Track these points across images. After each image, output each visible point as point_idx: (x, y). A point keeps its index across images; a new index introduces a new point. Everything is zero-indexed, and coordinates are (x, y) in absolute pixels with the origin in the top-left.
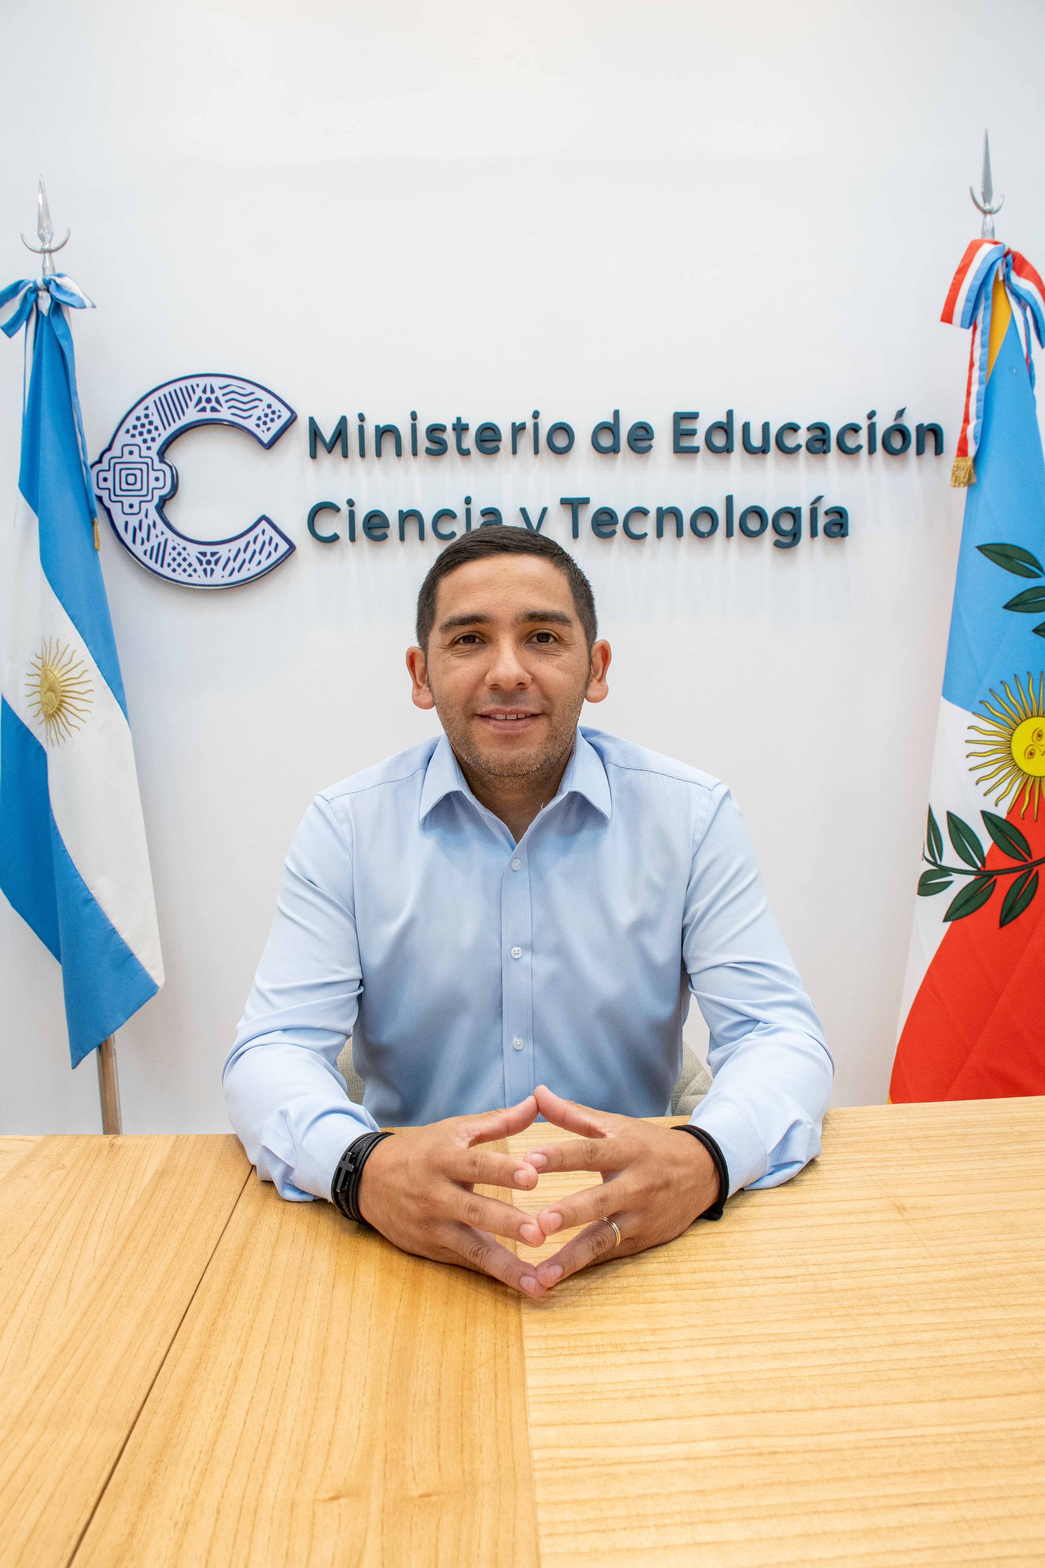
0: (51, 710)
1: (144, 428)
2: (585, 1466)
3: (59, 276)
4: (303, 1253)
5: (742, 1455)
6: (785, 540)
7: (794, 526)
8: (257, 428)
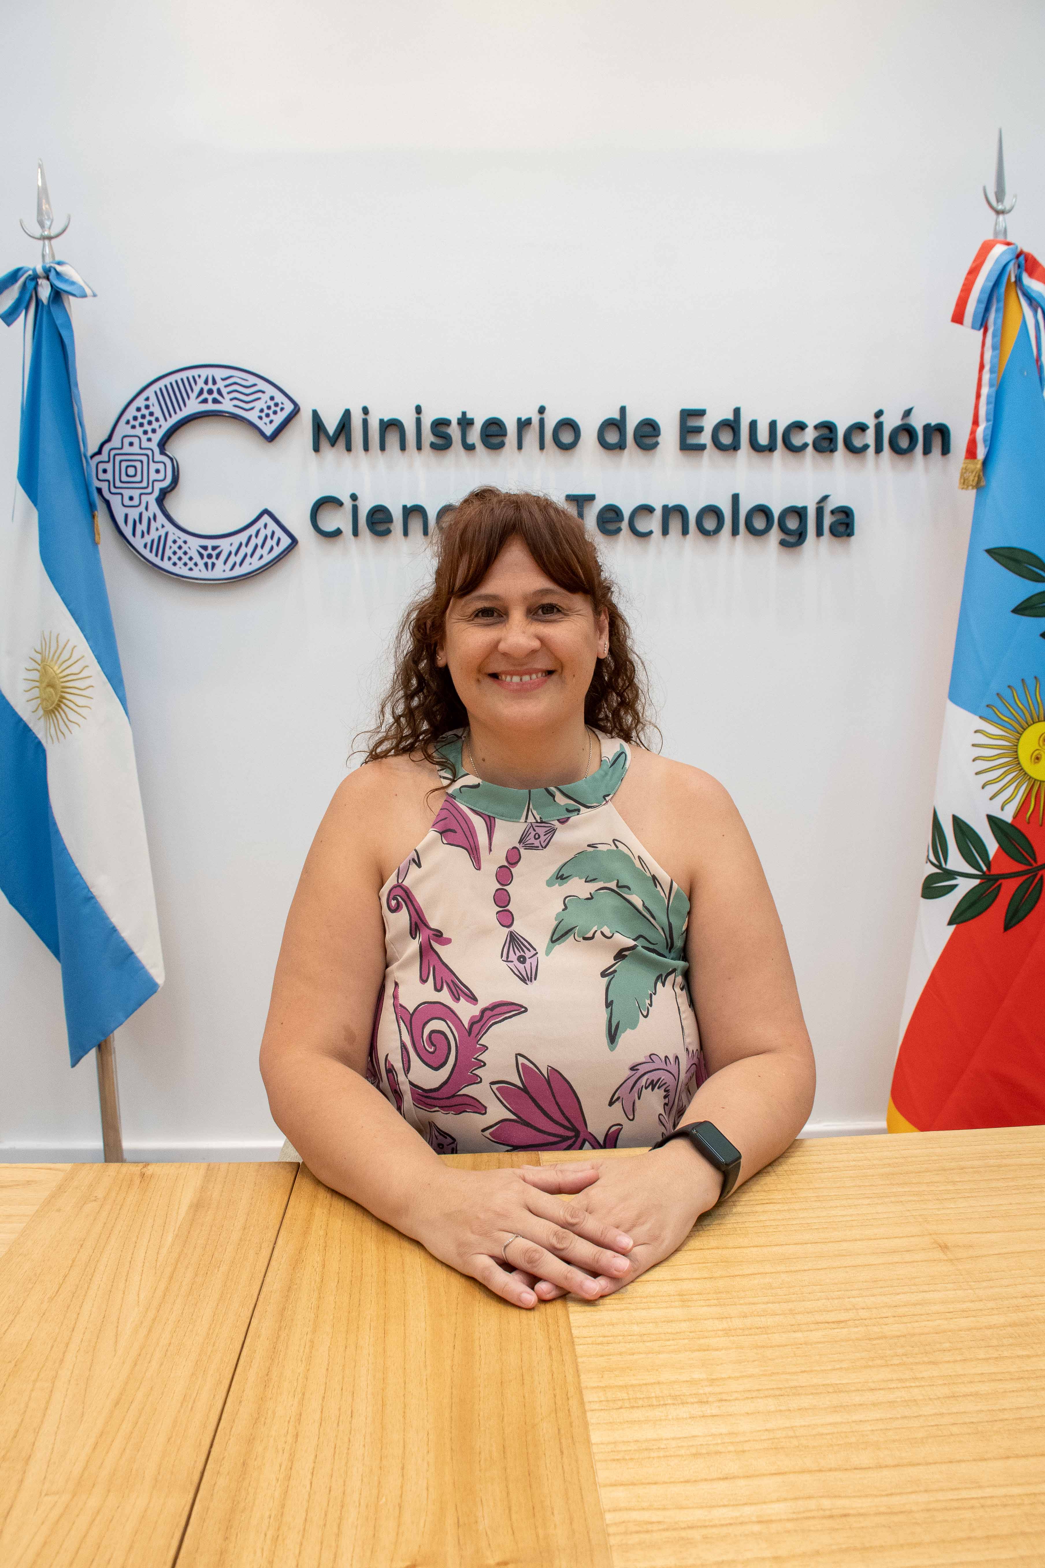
0: (51, 706)
1: (144, 419)
2: (659, 1530)
3: (59, 263)
4: (350, 1294)
5: (814, 1518)
6: (791, 539)
7: (800, 525)
8: (259, 420)
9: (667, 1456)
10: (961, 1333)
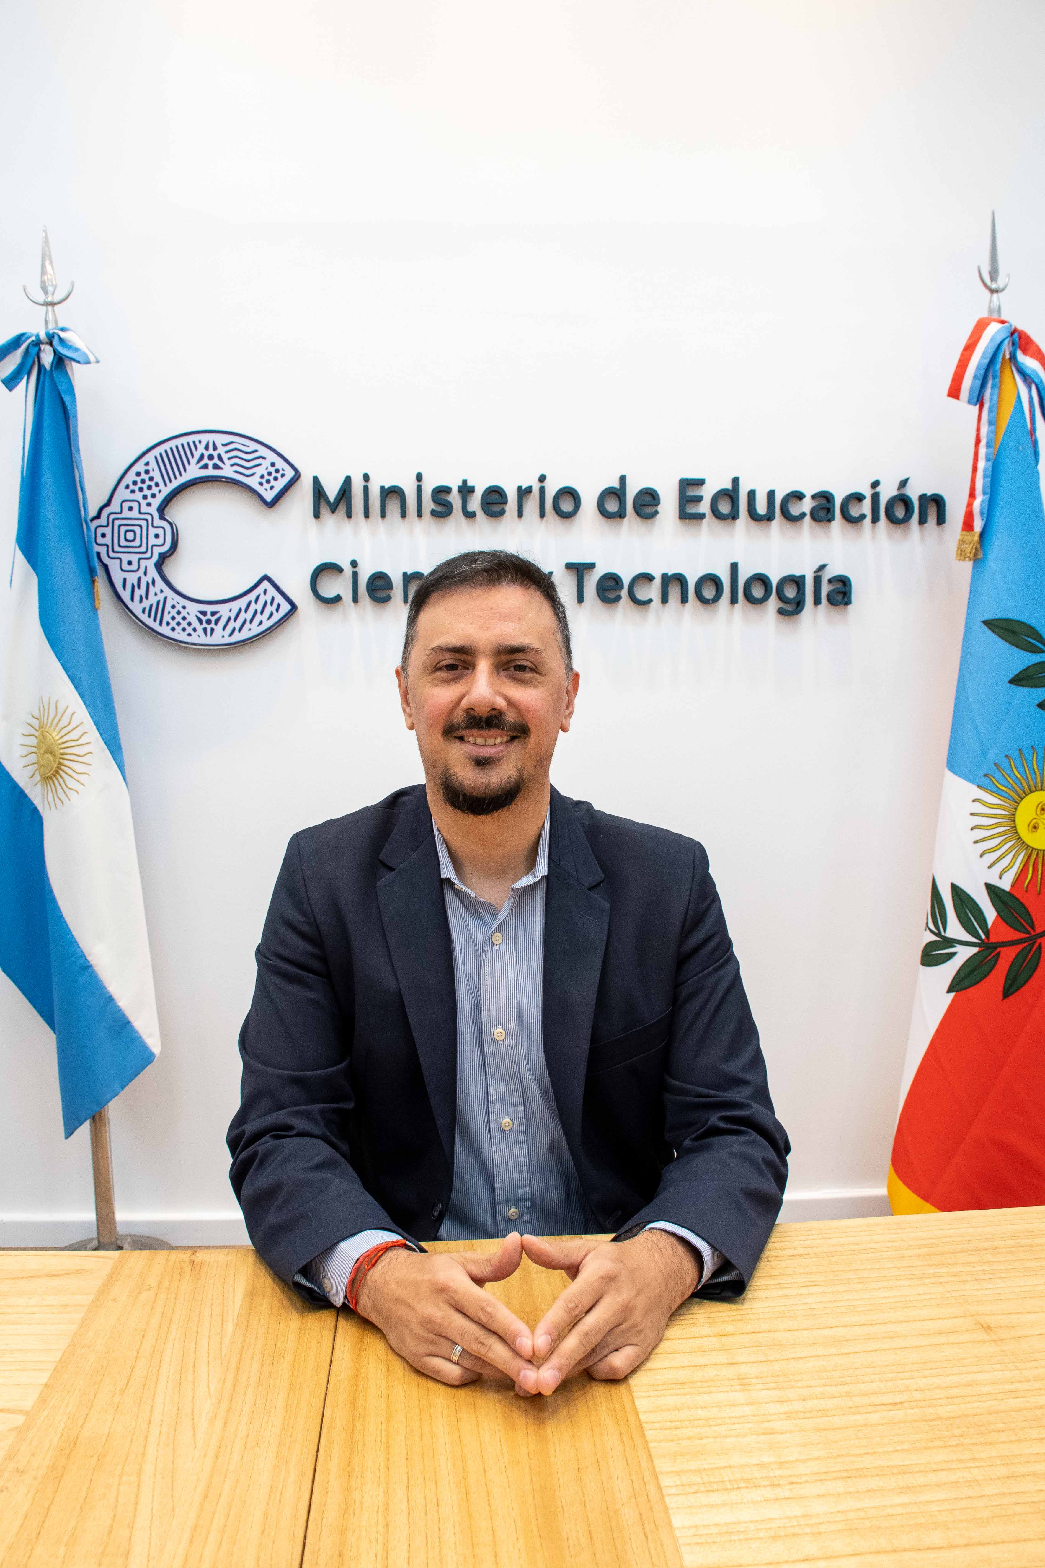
0: (49, 772)
1: (144, 484)
3: (63, 330)
6: (789, 608)
7: (797, 594)
8: (259, 486)
9: (747, 1539)
10: (1012, 1413)
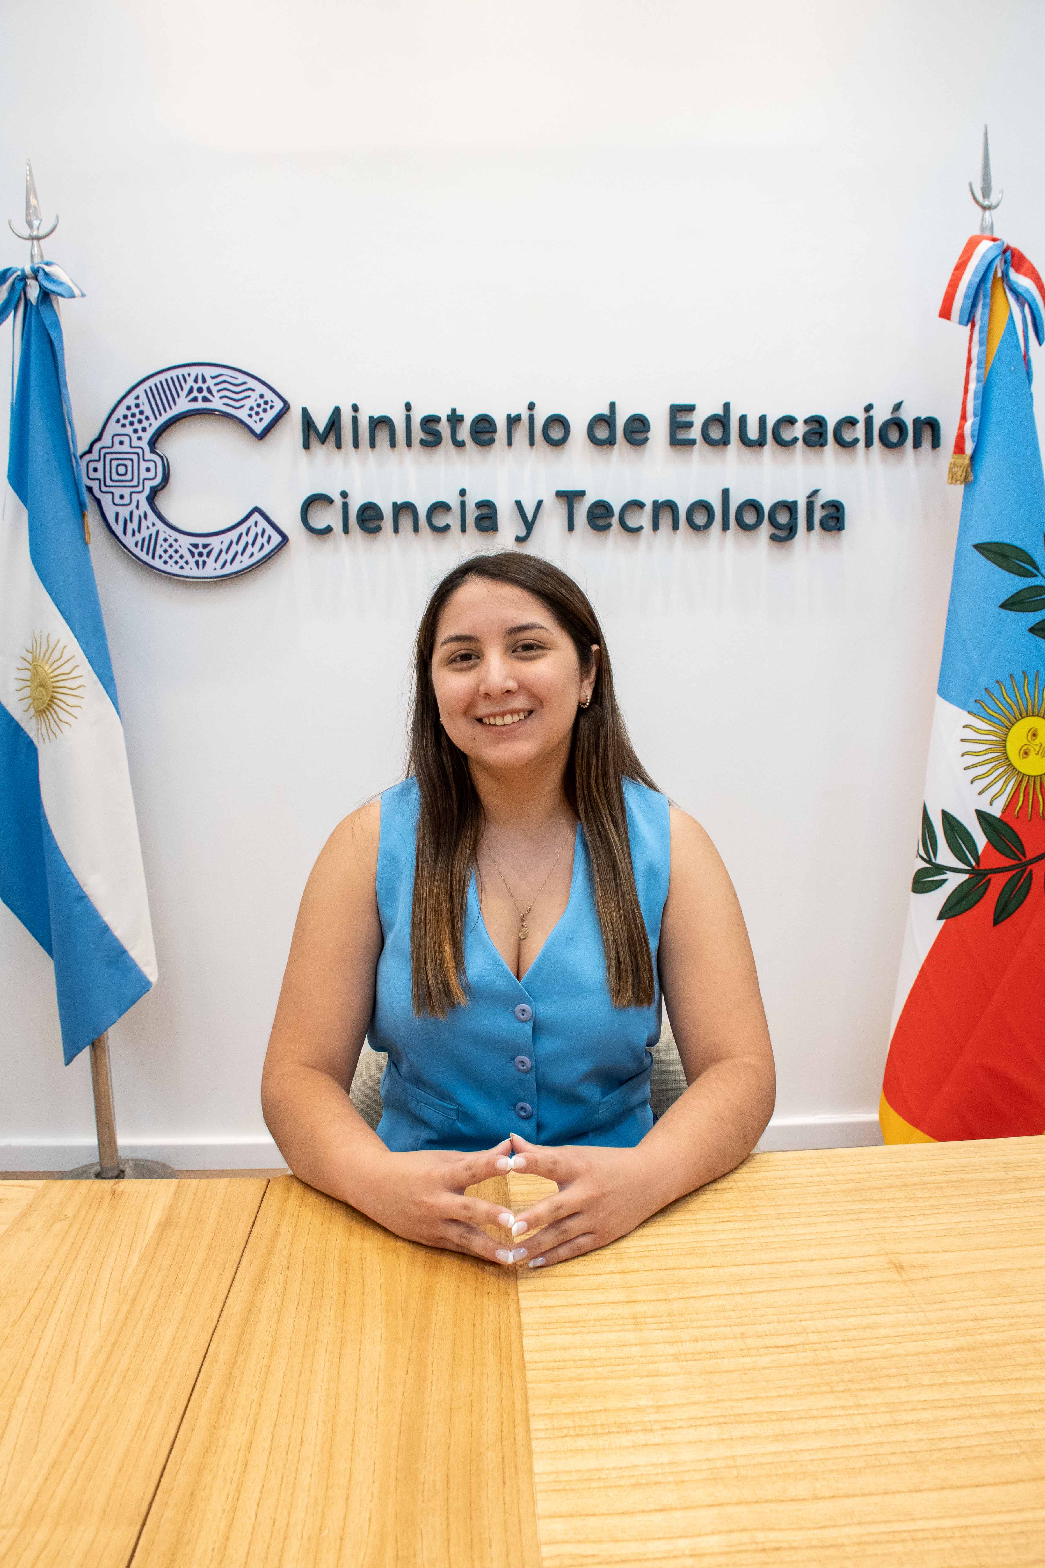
0: (42, 705)
1: (134, 417)
3: (48, 264)
4: (309, 1317)
5: (746, 1551)
6: (782, 534)
7: (790, 519)
8: (249, 418)
9: (607, 1487)
10: (908, 1357)
